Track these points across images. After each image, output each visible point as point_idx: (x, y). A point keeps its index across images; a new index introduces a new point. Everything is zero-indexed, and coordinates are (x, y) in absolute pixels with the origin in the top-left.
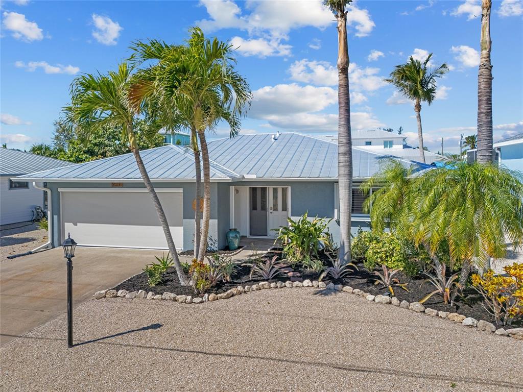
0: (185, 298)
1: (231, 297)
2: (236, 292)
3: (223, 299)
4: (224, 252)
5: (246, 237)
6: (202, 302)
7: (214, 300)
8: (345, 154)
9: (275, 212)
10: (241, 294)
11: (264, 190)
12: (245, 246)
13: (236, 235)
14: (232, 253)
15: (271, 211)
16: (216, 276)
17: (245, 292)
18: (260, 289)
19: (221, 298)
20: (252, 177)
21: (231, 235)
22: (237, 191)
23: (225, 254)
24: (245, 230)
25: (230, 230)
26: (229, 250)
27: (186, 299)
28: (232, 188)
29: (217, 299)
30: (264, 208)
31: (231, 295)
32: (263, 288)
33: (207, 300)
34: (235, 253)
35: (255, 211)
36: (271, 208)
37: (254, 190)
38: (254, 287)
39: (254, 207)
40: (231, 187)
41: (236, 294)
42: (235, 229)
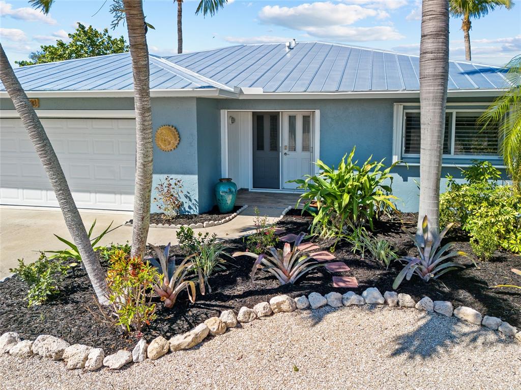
0: (83, 356)
1: (204, 341)
2: (216, 327)
3: (185, 349)
4: (210, 217)
5: (248, 190)
6: (129, 364)
7: (160, 356)
8: (436, 35)
9: (292, 154)
10: (228, 330)
11: (275, 118)
12: (246, 206)
13: (230, 189)
14: (222, 218)
15: (286, 151)
16: (174, 287)
17: (239, 325)
18: (272, 314)
19: (178, 348)
20: (257, 91)
21: (222, 189)
22: (233, 120)
23: (210, 220)
24: (245, 180)
25: (221, 180)
26: (219, 213)
27: (86, 358)
28: (224, 114)
29: (169, 352)
30: (275, 147)
31: (205, 335)
32: (281, 311)
33: (141, 358)
34: (227, 218)
35: (259, 152)
36: (286, 146)
37: (258, 119)
38: (260, 308)
39: (258, 144)
40: (222, 111)
41: (217, 333)
42: (229, 180)
